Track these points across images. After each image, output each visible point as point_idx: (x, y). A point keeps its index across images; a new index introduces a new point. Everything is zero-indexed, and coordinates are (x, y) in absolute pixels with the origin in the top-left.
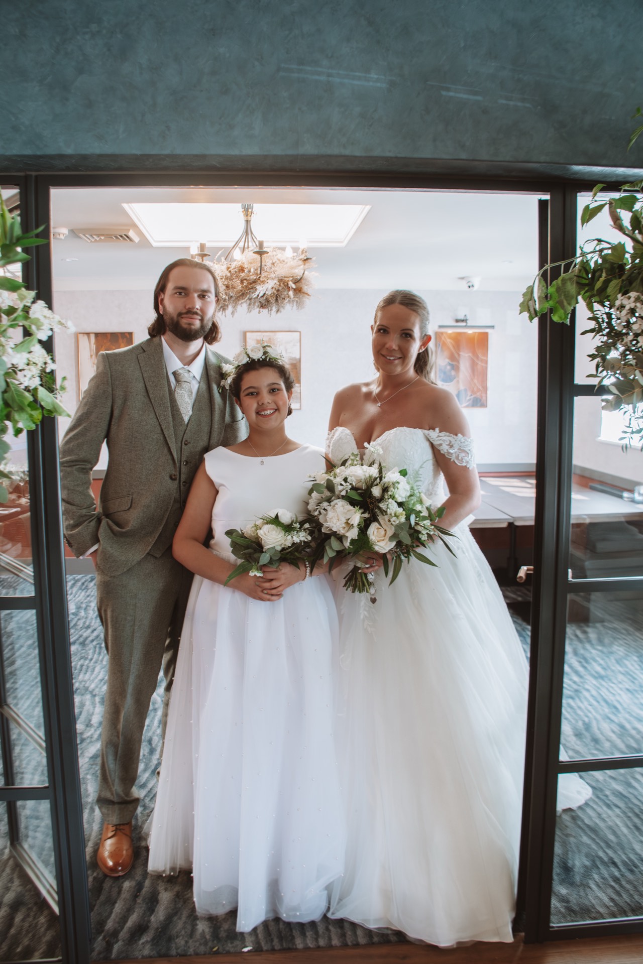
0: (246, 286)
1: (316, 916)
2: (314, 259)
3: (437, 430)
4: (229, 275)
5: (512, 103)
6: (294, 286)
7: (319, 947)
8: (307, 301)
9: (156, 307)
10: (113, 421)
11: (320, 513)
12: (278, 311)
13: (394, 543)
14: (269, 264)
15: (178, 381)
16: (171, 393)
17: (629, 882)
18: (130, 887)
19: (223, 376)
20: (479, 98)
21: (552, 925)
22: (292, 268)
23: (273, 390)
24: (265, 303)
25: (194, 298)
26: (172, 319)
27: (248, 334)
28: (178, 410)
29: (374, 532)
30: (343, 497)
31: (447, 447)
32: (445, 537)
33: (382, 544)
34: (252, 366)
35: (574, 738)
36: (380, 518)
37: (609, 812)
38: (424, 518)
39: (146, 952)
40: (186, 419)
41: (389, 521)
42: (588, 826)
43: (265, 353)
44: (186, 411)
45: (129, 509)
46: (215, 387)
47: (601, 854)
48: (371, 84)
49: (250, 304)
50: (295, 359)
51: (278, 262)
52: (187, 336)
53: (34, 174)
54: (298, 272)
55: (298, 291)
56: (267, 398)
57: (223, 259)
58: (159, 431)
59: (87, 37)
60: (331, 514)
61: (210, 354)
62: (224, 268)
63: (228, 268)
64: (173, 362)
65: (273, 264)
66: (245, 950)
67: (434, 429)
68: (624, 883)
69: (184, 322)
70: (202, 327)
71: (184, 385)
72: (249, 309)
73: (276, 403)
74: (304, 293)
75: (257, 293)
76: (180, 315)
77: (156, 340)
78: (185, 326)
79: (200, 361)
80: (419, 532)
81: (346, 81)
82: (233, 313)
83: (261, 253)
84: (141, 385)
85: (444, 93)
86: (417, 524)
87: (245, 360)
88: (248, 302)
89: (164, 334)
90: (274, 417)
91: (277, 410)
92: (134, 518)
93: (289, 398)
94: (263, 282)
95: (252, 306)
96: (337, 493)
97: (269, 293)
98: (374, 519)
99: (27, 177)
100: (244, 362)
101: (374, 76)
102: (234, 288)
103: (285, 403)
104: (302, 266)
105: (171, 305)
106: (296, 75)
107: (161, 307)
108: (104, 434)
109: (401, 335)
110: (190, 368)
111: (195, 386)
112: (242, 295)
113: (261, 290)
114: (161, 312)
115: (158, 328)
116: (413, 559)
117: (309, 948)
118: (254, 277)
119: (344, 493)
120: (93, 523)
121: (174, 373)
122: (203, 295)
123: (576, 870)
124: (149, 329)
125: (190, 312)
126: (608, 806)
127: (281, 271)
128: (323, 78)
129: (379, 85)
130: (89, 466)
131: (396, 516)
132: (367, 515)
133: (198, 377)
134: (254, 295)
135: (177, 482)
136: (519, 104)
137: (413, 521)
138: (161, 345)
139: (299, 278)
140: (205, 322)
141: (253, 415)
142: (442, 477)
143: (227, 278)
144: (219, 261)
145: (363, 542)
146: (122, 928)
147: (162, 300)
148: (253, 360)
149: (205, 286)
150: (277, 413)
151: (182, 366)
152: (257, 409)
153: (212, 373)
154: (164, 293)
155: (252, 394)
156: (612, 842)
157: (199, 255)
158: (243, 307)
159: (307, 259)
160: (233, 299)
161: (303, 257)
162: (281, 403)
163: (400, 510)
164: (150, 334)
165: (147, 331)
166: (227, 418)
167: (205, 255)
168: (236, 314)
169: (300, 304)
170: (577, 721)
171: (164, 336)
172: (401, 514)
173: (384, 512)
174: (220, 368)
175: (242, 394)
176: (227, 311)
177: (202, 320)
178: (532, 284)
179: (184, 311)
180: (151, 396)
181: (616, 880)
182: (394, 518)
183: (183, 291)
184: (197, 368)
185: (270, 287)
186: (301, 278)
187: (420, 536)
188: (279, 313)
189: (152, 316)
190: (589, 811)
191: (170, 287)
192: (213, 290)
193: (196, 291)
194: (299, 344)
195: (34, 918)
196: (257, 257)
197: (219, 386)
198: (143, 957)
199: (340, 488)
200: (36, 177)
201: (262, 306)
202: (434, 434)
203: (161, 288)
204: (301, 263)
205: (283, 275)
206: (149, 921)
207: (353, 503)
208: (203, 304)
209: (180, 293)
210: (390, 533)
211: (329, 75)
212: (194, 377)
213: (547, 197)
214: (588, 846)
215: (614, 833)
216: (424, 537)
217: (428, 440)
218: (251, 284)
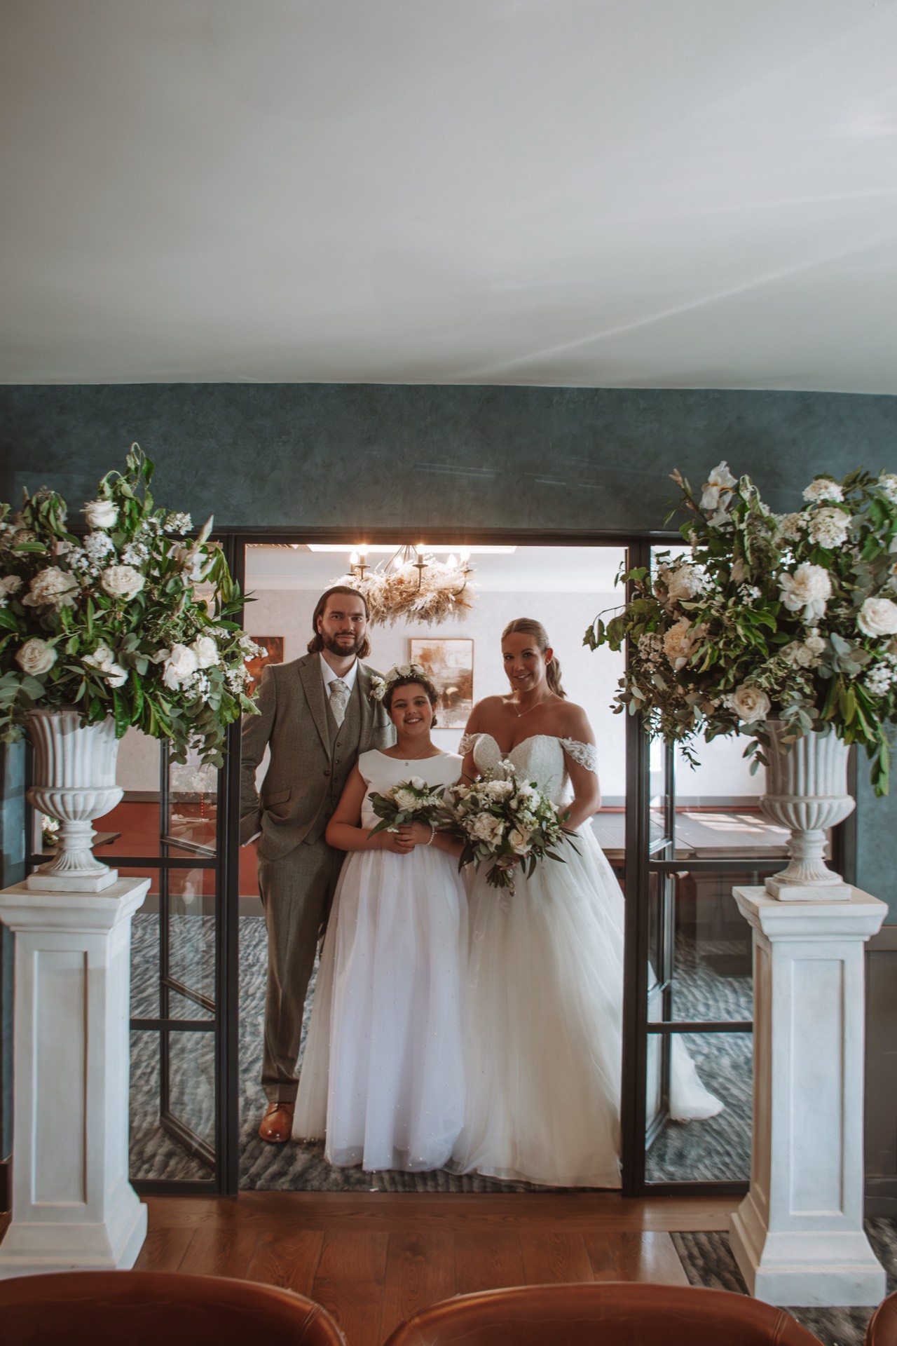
0: (405, 599)
1: (439, 1163)
2: (475, 570)
3: (570, 738)
4: (388, 587)
5: (589, 486)
6: (453, 598)
7: (438, 1192)
8: (468, 612)
9: (315, 628)
10: (277, 724)
11: (467, 824)
12: (439, 622)
13: (530, 846)
14: (429, 575)
15: (333, 690)
16: (327, 702)
17: (737, 1166)
18: (270, 1151)
19: (374, 687)
20: (564, 484)
21: (647, 1181)
22: (456, 579)
23: (419, 702)
24: (425, 614)
25: (348, 621)
26: (330, 638)
27: (413, 642)
28: (333, 716)
29: (513, 838)
30: (486, 810)
31: (578, 754)
32: (570, 837)
33: (520, 847)
34: (400, 682)
35: (730, 1069)
36: (518, 825)
37: (741, 1121)
38: (554, 824)
39: (286, 1187)
40: (339, 724)
41: (526, 828)
42: (715, 1131)
43: (413, 671)
44: (340, 717)
45: (288, 801)
46: (365, 697)
47: (719, 1148)
48: (483, 475)
49: (409, 616)
50: (467, 671)
51: (438, 574)
52: (343, 652)
53: (234, 534)
54: (459, 583)
55: (459, 603)
56: (413, 709)
57: (383, 571)
58: (316, 733)
59: (280, 444)
60: (478, 825)
61: (361, 667)
62: (384, 580)
63: (387, 580)
64: (330, 675)
65: (433, 576)
66: (373, 1190)
67: (567, 738)
68: (732, 1166)
69: (340, 641)
70: (356, 644)
71: (338, 694)
72: (407, 620)
73: (420, 713)
74: (465, 604)
75: (415, 606)
76: (336, 635)
77: (315, 655)
78: (341, 645)
79: (352, 674)
80: (550, 835)
81: (465, 474)
82: (392, 625)
83: (420, 566)
84: (301, 694)
85: (537, 481)
86: (547, 828)
87: (396, 677)
88: (407, 614)
89: (321, 651)
90: (418, 724)
91: (422, 719)
92: (292, 809)
93: (433, 710)
94: (422, 595)
95: (410, 619)
96: (481, 806)
97: (428, 605)
98: (513, 826)
99: (228, 537)
100: (395, 678)
101: (485, 469)
102: (393, 599)
103: (429, 714)
104: (463, 578)
105: (328, 626)
106: (428, 470)
107: (319, 628)
108: (268, 735)
109: (524, 656)
110: (343, 680)
111: (347, 695)
112: (401, 607)
113: (419, 603)
114: (320, 632)
115: (317, 645)
116: (546, 857)
117: (428, 1192)
118: (413, 589)
119: (486, 807)
120: (256, 814)
121: (330, 684)
122: (356, 617)
123: (690, 1157)
124: (309, 646)
125: (345, 633)
126: (741, 1117)
127: (441, 583)
128: (448, 472)
129: (488, 476)
130: (254, 764)
131: (532, 824)
132: (508, 824)
133: (351, 688)
134: (413, 608)
135: (330, 777)
136: (595, 487)
137: (544, 828)
138: (319, 660)
139: (460, 589)
140: (358, 640)
141: (402, 723)
142: (570, 784)
143: (386, 590)
144: (379, 572)
145: (505, 849)
146: (264, 1172)
147: (321, 622)
148: (402, 677)
149: (358, 611)
150: (421, 722)
151: (337, 678)
152: (405, 718)
153: (363, 685)
154: (322, 616)
155: (400, 706)
156: (733, 1140)
157: (359, 567)
158: (402, 618)
159: (468, 571)
160: (392, 610)
161: (464, 569)
162: (425, 714)
163: (534, 819)
164: (309, 650)
165: (306, 648)
166: (375, 724)
167: (365, 567)
168: (395, 625)
169: (462, 616)
170: (739, 1056)
171: (324, 652)
172: (535, 822)
173: (521, 821)
174: (370, 680)
175: (393, 706)
176: (385, 622)
177: (356, 639)
178: (591, 624)
179: (341, 632)
180: (310, 704)
181: (726, 1164)
182: (530, 826)
183: (339, 615)
184: (350, 679)
185: (428, 600)
186: (462, 590)
187: (550, 838)
188: (440, 625)
189: (311, 635)
190: (721, 1121)
191: (328, 611)
192: (364, 613)
193: (349, 615)
194: (471, 654)
195: (187, 1163)
196: (417, 569)
197: (368, 695)
198: (282, 1190)
199: (484, 802)
200: (236, 536)
201: (422, 617)
202: (567, 742)
203: (319, 612)
204: (462, 574)
205: (444, 586)
206: (288, 1170)
207: (495, 815)
208: (356, 625)
209: (337, 617)
210: (527, 838)
211: (451, 470)
212: (347, 687)
213: (627, 548)
214: (709, 1143)
215: (739, 1136)
216: (554, 839)
217: (562, 747)
218: (410, 596)
